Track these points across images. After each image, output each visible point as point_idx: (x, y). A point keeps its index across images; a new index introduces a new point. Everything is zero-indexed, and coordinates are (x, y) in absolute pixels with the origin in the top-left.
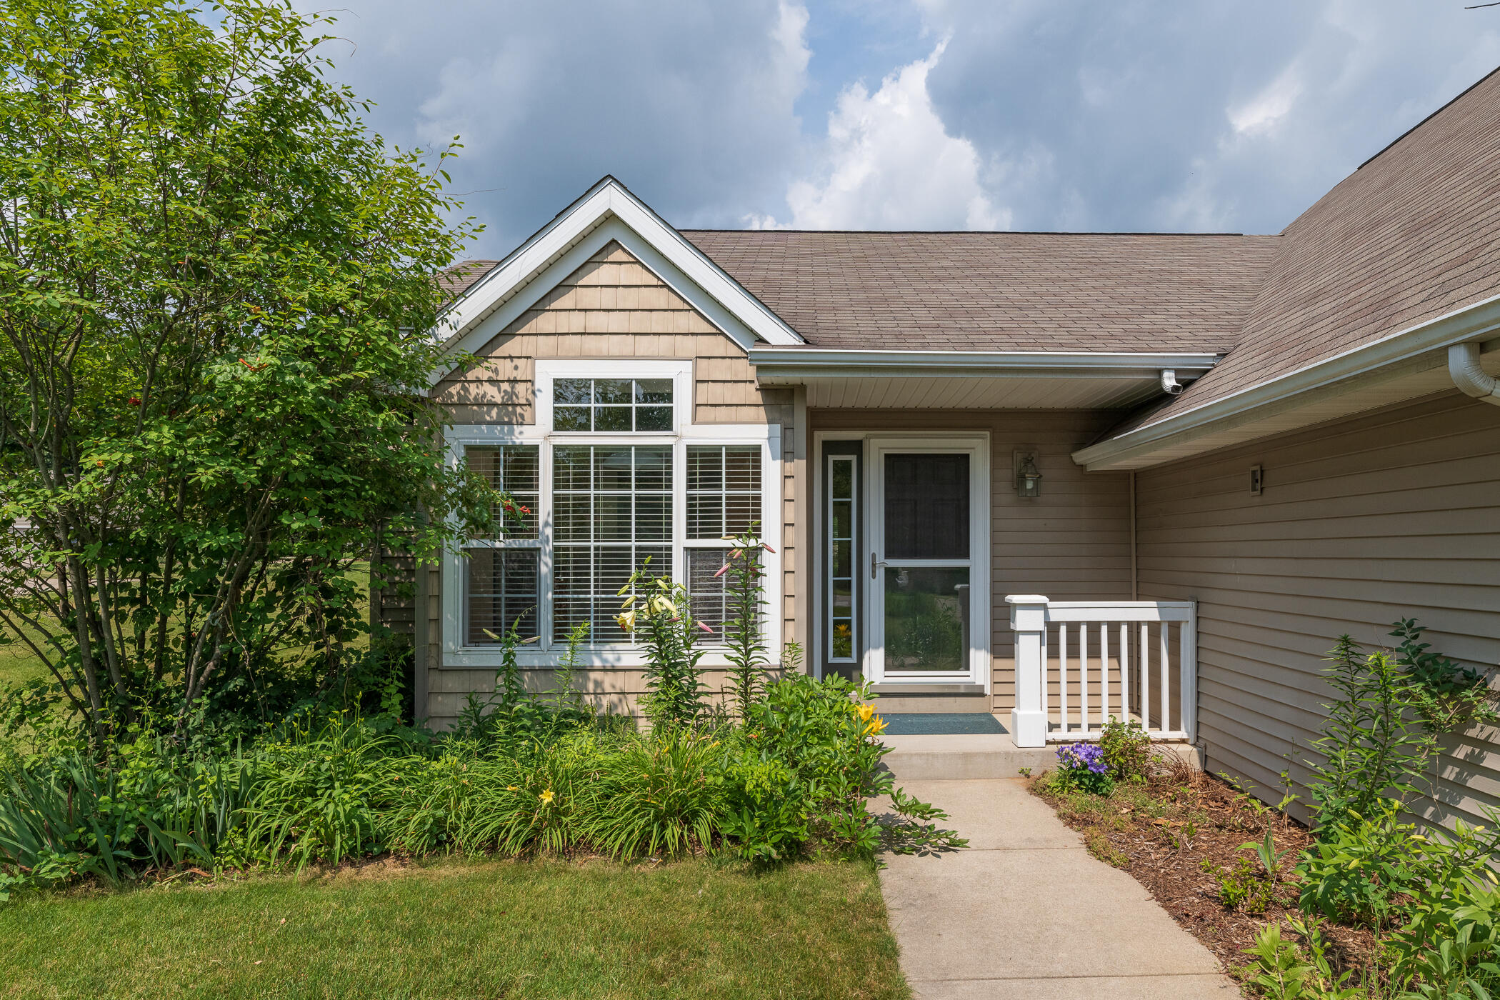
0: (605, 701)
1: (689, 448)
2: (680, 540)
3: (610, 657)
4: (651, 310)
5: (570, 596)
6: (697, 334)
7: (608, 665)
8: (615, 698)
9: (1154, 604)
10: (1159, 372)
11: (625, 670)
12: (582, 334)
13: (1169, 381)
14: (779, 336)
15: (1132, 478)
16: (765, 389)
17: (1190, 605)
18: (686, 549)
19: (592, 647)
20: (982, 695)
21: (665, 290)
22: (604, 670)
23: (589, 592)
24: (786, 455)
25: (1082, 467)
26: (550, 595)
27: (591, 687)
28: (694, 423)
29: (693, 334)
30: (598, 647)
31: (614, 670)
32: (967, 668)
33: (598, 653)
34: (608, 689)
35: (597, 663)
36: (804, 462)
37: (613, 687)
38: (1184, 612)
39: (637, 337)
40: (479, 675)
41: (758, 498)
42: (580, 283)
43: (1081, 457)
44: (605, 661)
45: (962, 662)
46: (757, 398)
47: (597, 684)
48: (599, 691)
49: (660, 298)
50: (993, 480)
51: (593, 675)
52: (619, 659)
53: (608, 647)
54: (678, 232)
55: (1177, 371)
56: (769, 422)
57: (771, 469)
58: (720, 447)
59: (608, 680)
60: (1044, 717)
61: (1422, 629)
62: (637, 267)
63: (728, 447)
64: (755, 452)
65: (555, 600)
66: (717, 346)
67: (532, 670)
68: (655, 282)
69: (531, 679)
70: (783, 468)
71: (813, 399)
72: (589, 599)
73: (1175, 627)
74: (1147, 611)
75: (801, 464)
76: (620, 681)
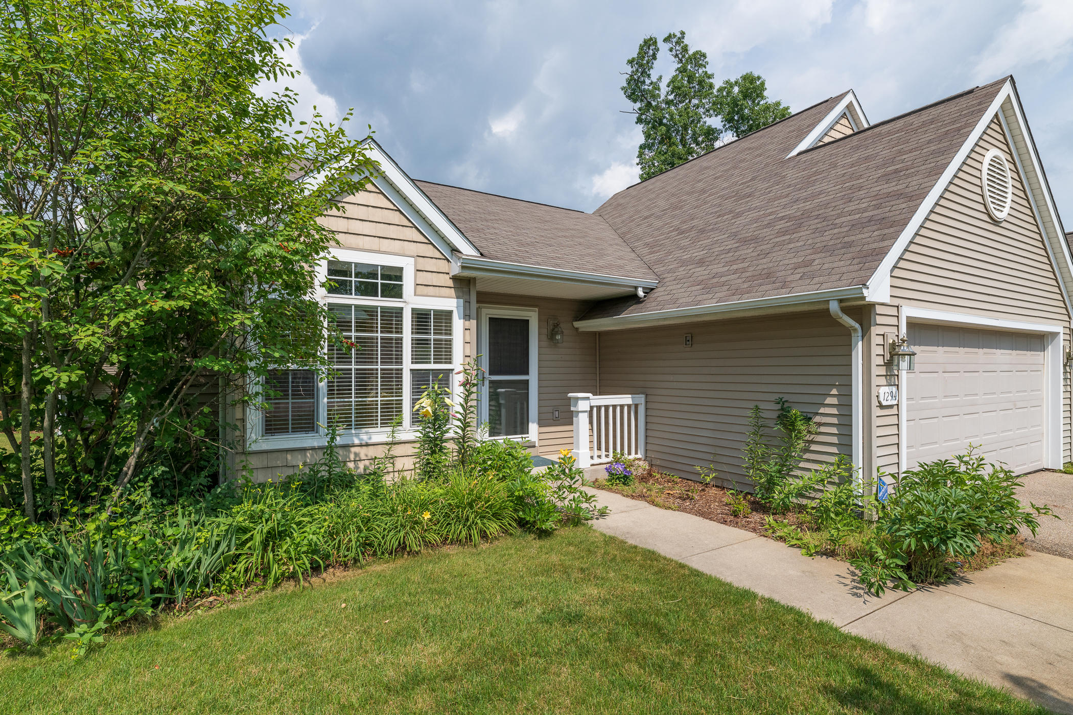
0: (361, 465)
1: (413, 310)
2: (407, 365)
3: (365, 438)
4: (389, 224)
5: (336, 400)
6: (417, 242)
7: (364, 443)
8: (367, 463)
9: (630, 396)
10: (636, 288)
11: (374, 445)
12: (345, 233)
13: (641, 293)
14: (467, 250)
15: (597, 336)
16: (455, 278)
17: (643, 396)
18: (411, 370)
19: (353, 431)
20: (534, 446)
21: (398, 212)
22: (361, 445)
23: (351, 397)
24: (467, 317)
25: (577, 329)
26: (326, 400)
27: (352, 457)
28: (415, 295)
29: (414, 242)
30: (358, 431)
31: (367, 445)
32: (528, 433)
33: (357, 435)
34: (363, 457)
35: (357, 441)
36: (475, 322)
37: (367, 456)
38: (641, 399)
39: (381, 239)
40: (275, 455)
41: (450, 341)
42: (344, 200)
43: (577, 324)
44: (362, 440)
45: (524, 430)
46: (450, 283)
47: (356, 454)
48: (357, 459)
49: (396, 218)
50: (539, 334)
51: (353, 450)
52: (370, 438)
53: (364, 430)
54: (412, 180)
55: (644, 288)
56: (458, 298)
57: (458, 324)
58: (430, 310)
59: (363, 452)
60: (589, 454)
61: (786, 401)
62: (380, 196)
63: (435, 311)
64: (450, 313)
65: (328, 402)
66: (429, 251)
67: (313, 449)
68: (392, 207)
69: (312, 455)
70: (464, 324)
71: (480, 287)
72: (351, 402)
73: (636, 406)
74: (626, 399)
75: (474, 322)
76: (372, 452)
